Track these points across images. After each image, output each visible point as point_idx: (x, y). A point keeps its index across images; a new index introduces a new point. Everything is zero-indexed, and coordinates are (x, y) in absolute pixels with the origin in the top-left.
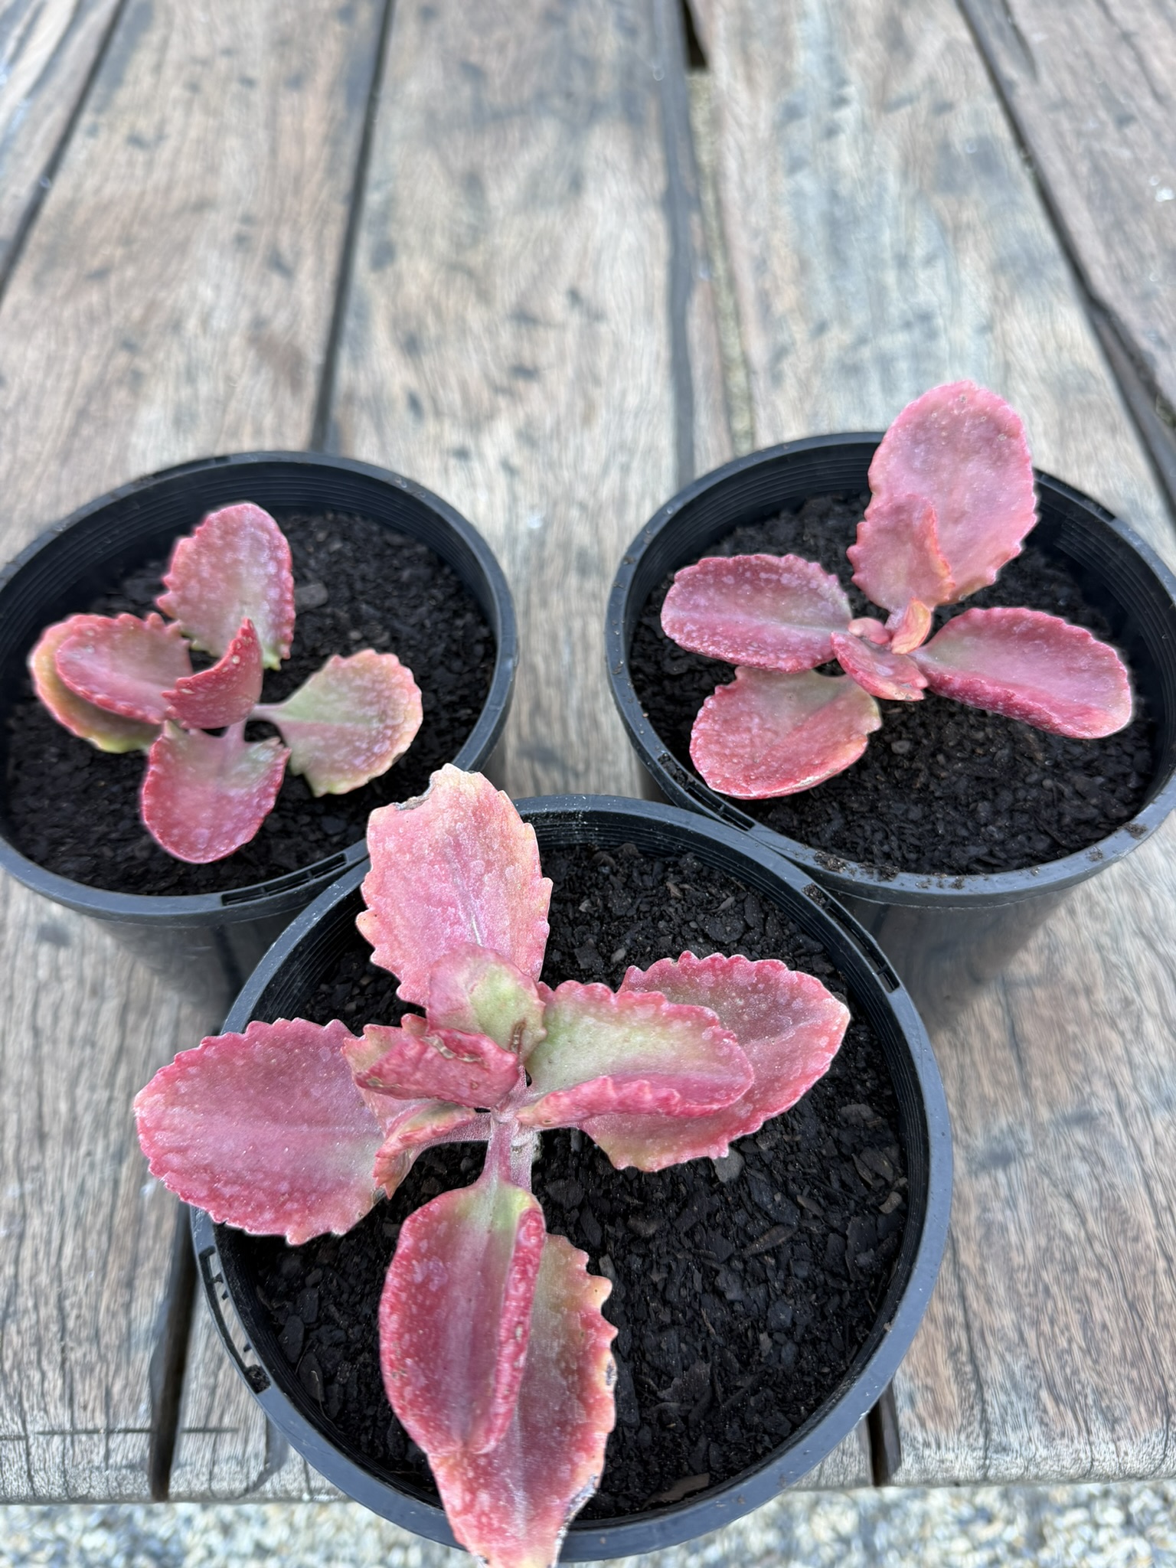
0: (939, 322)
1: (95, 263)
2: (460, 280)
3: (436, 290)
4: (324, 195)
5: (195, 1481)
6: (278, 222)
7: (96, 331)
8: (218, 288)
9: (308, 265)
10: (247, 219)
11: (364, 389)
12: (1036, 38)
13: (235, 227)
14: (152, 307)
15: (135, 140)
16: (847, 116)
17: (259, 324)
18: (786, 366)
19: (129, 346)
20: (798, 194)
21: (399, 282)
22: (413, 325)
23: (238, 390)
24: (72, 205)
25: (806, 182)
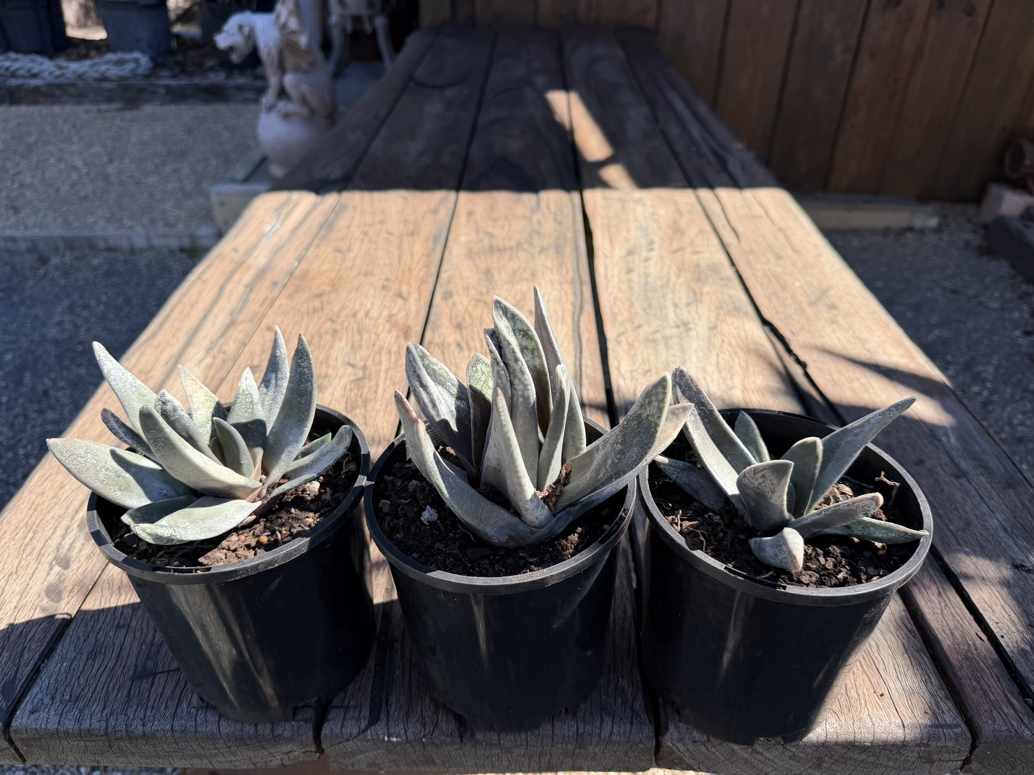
0: (692, 326)
1: (318, 292)
2: (481, 305)
3: (470, 307)
4: (422, 273)
5: (334, 728)
6: (400, 282)
7: (316, 315)
8: (373, 303)
9: (414, 296)
10: (387, 280)
11: (437, 340)
12: (740, 229)
13: (381, 283)
14: (343, 308)
15: (338, 250)
16: (654, 254)
17: (390, 316)
18: (623, 338)
19: (331, 320)
20: (630, 281)
21: (454, 304)
22: (459, 319)
23: (381, 338)
24: (308, 271)
25: (634, 276)
